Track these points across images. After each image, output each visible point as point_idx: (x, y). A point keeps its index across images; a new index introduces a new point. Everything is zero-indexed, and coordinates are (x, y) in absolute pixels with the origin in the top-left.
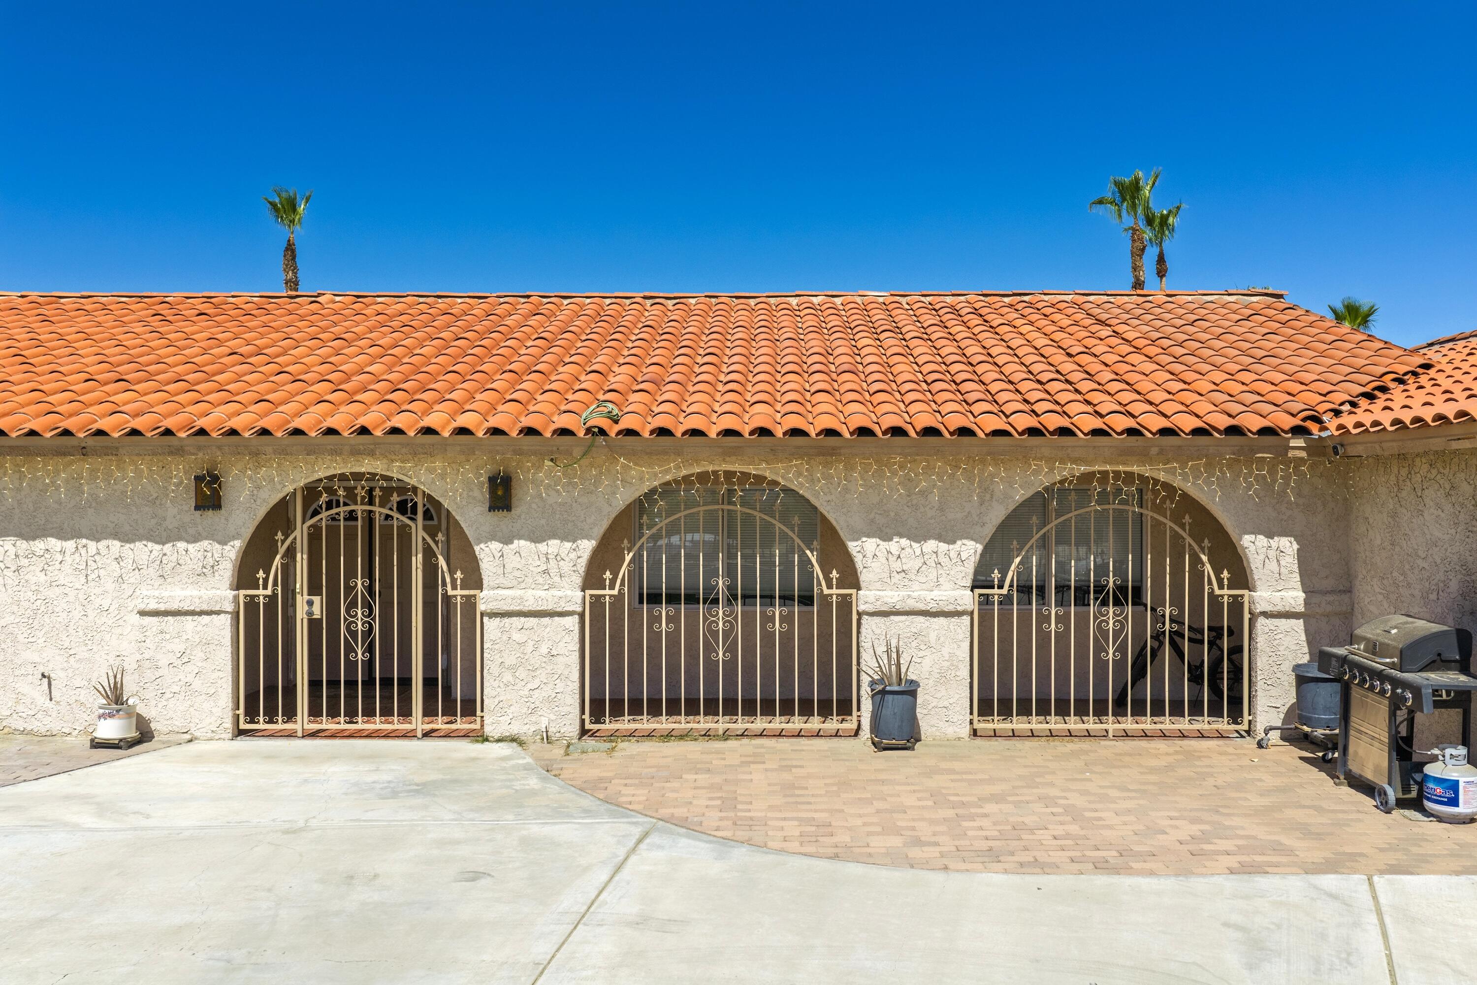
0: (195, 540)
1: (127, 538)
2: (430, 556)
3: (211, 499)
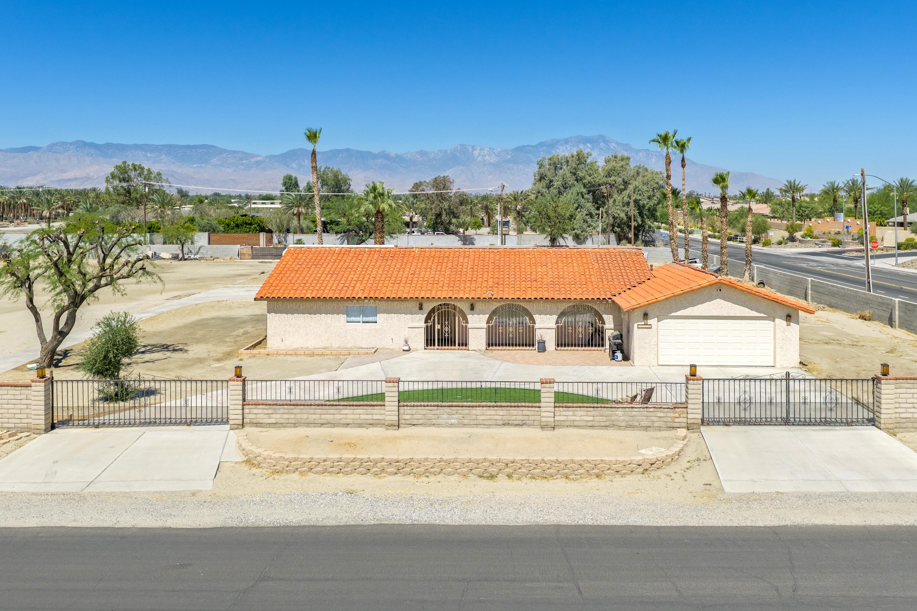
0: (418, 315)
1: (407, 314)
2: (459, 318)
3: (421, 308)
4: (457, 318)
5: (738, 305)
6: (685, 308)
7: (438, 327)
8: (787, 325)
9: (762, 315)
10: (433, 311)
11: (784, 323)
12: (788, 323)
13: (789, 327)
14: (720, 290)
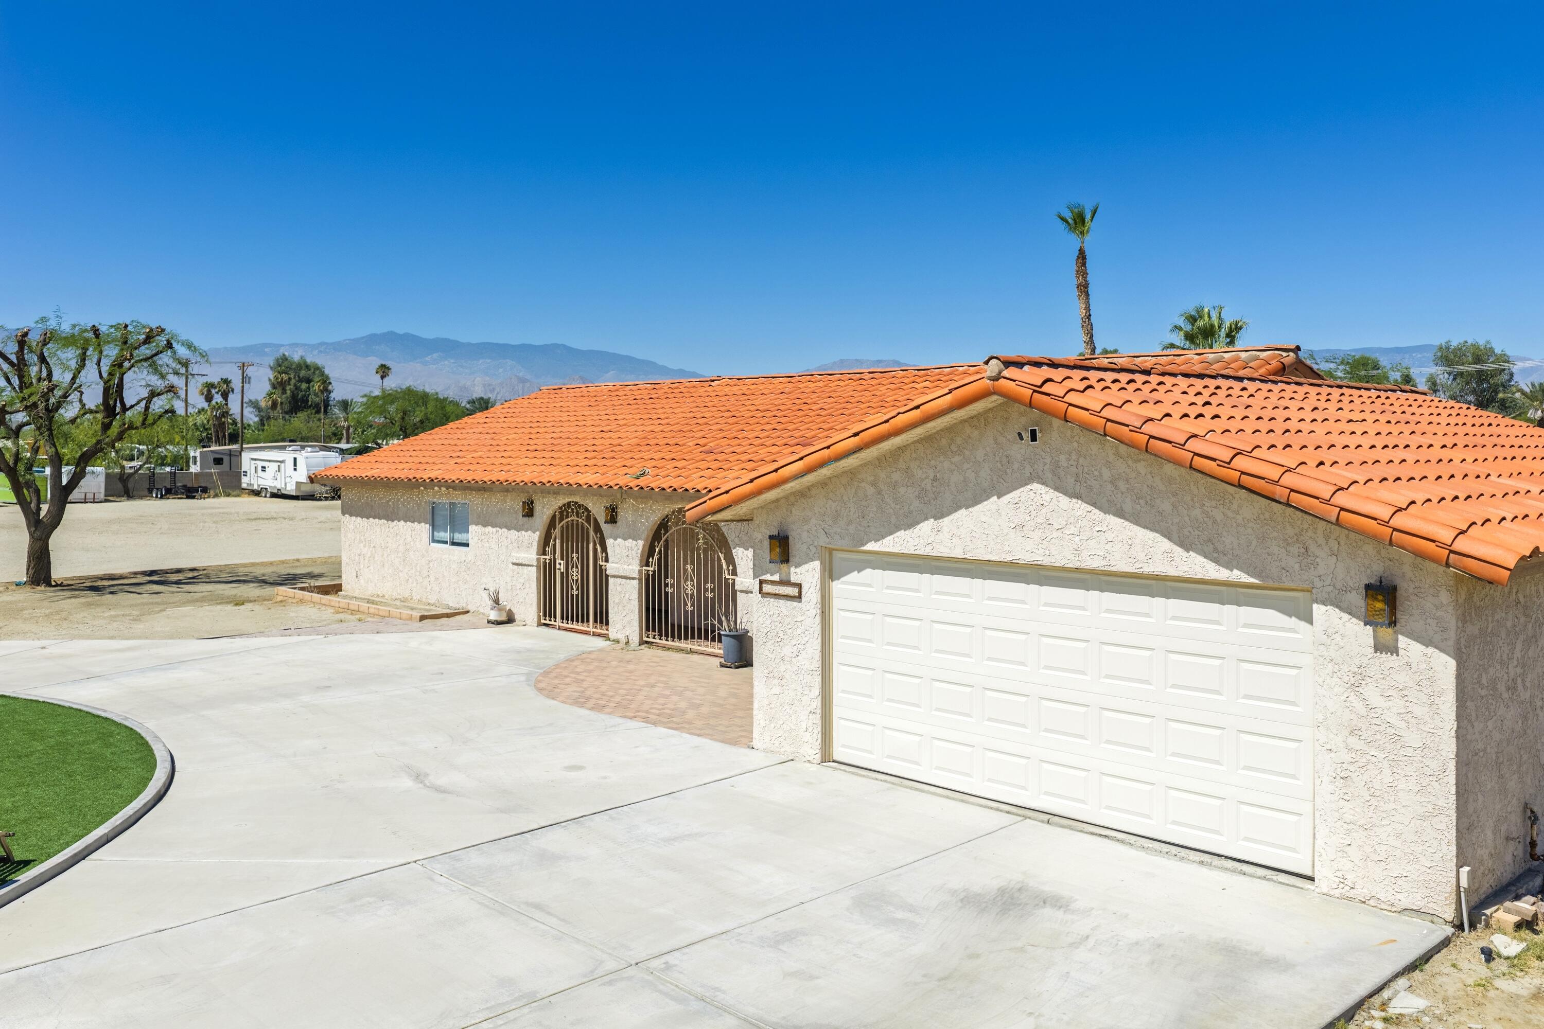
0: (526, 531)
1: (509, 529)
2: (595, 544)
3: (529, 512)
4: (591, 546)
5: (1120, 514)
6: (910, 523)
7: (561, 565)
8: (1379, 647)
9: (1236, 575)
10: (552, 524)
11: (1364, 634)
12: (1386, 633)
13: (1386, 659)
14: (1034, 438)
